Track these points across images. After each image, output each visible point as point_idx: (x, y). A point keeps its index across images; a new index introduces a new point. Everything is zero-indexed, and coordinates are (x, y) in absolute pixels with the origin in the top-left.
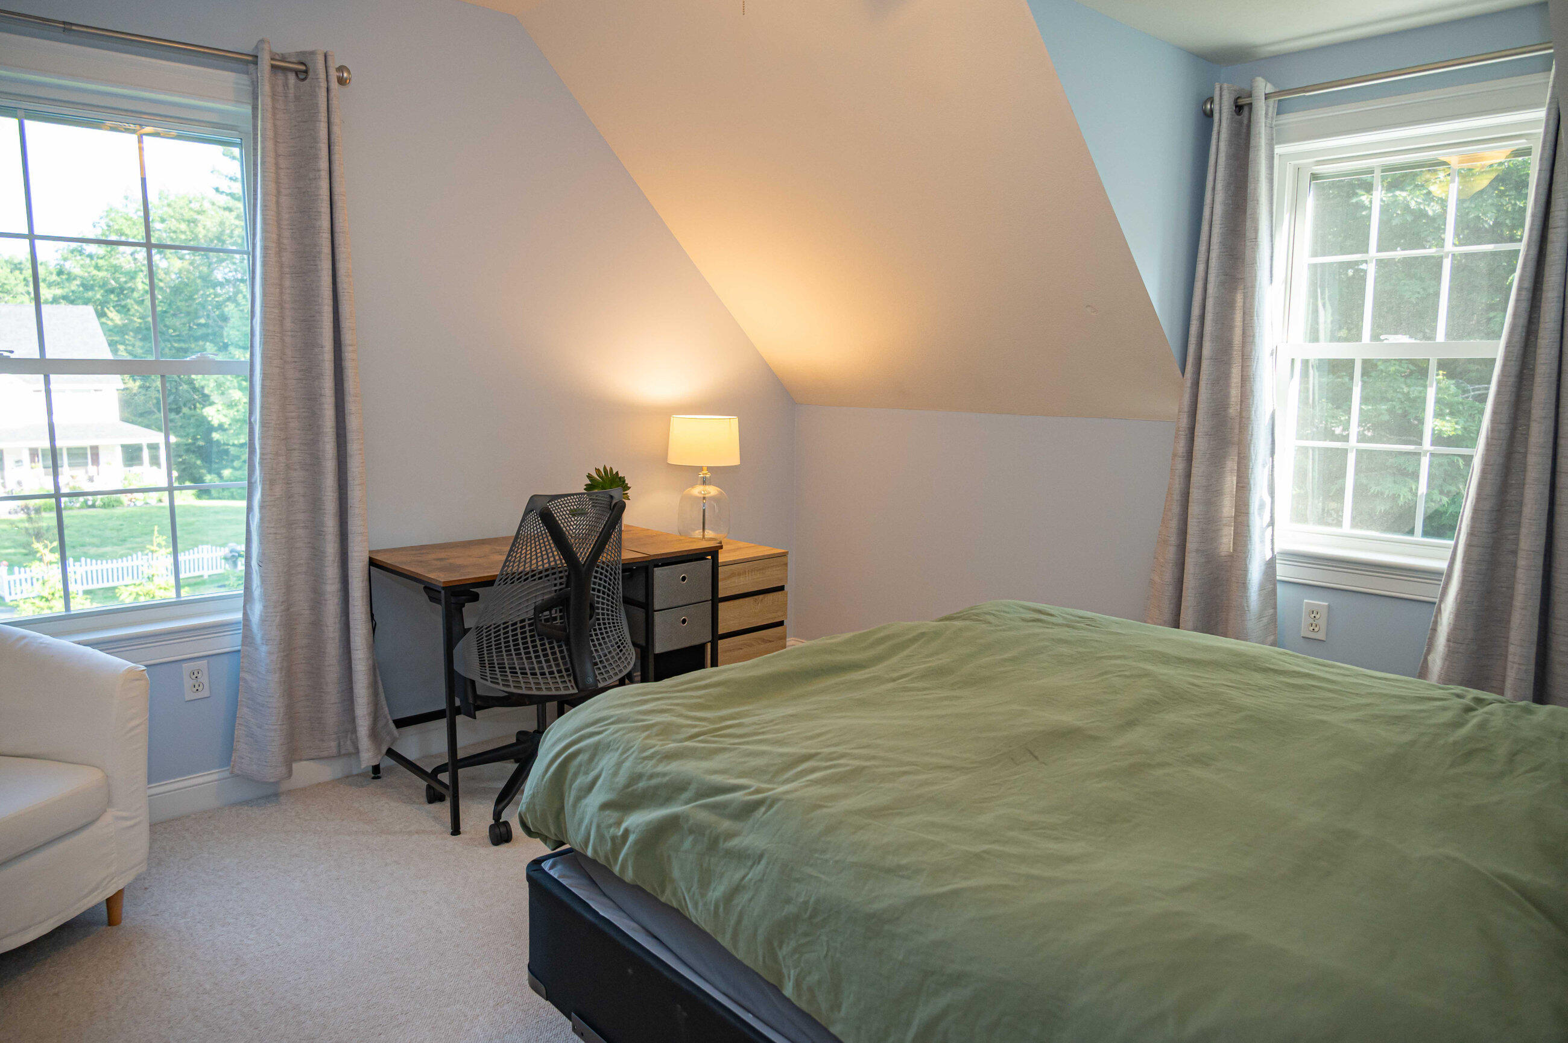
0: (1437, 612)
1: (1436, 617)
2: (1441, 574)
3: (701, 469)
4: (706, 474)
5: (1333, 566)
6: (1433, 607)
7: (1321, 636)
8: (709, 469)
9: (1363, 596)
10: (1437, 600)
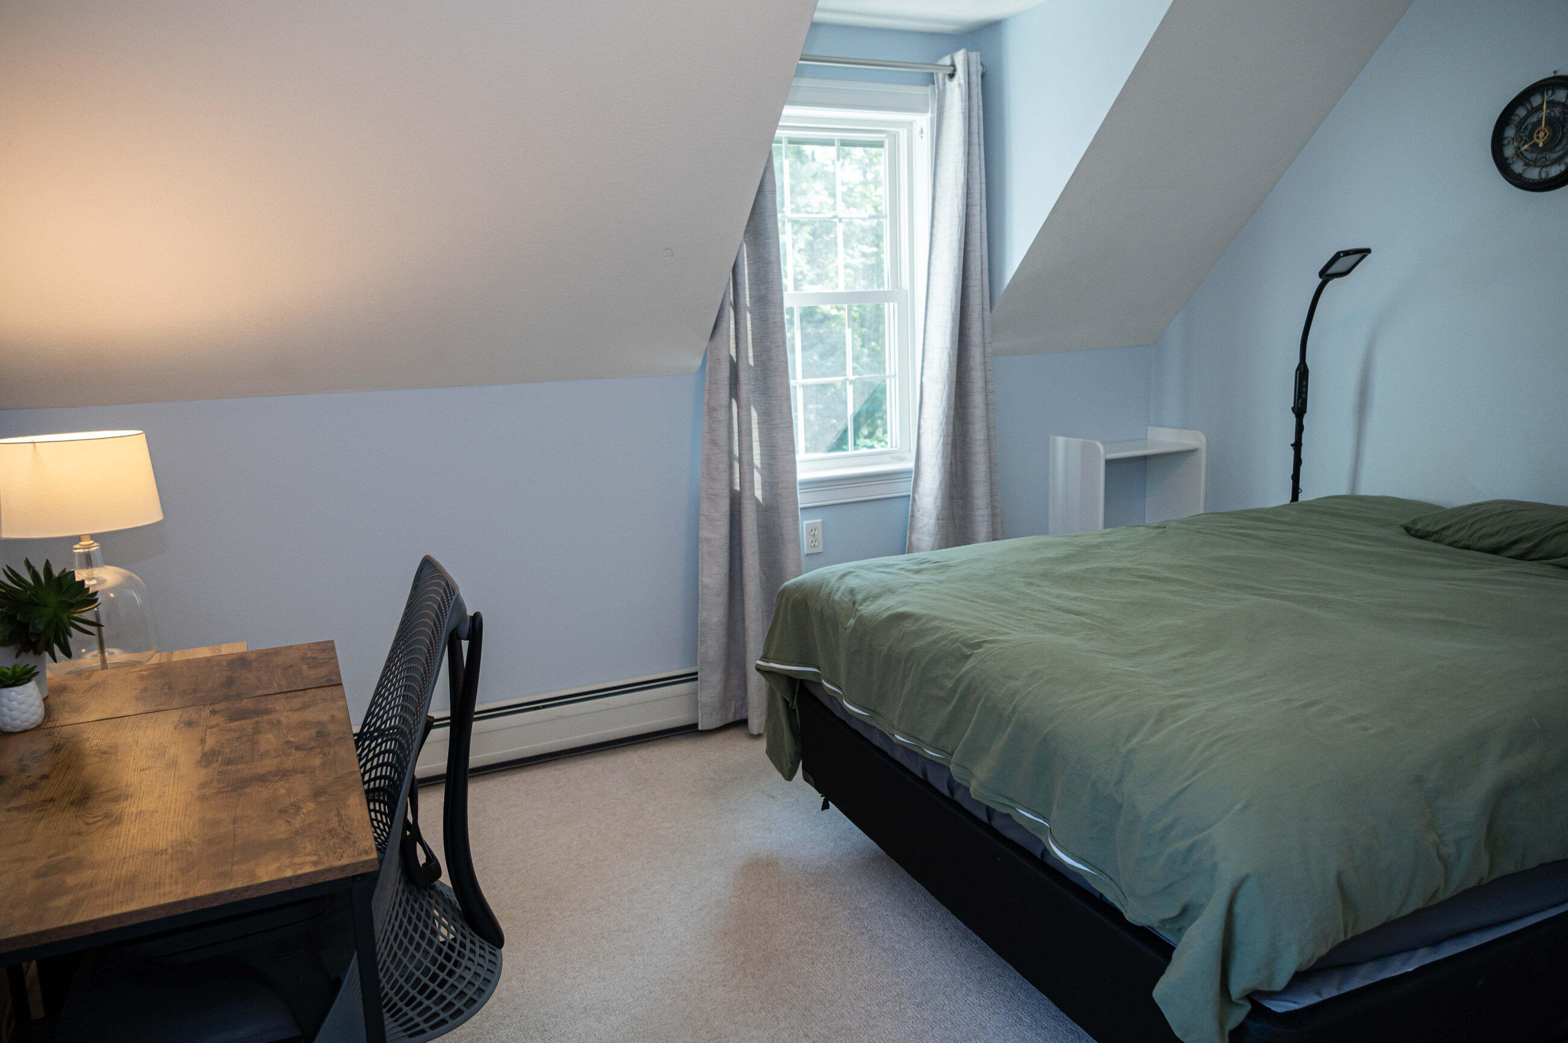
0: (913, 503)
1: (913, 506)
2: (911, 472)
3: (78, 539)
4: (89, 546)
5: (822, 487)
6: (910, 500)
7: (820, 549)
8: (94, 537)
9: (853, 505)
10: (911, 493)
